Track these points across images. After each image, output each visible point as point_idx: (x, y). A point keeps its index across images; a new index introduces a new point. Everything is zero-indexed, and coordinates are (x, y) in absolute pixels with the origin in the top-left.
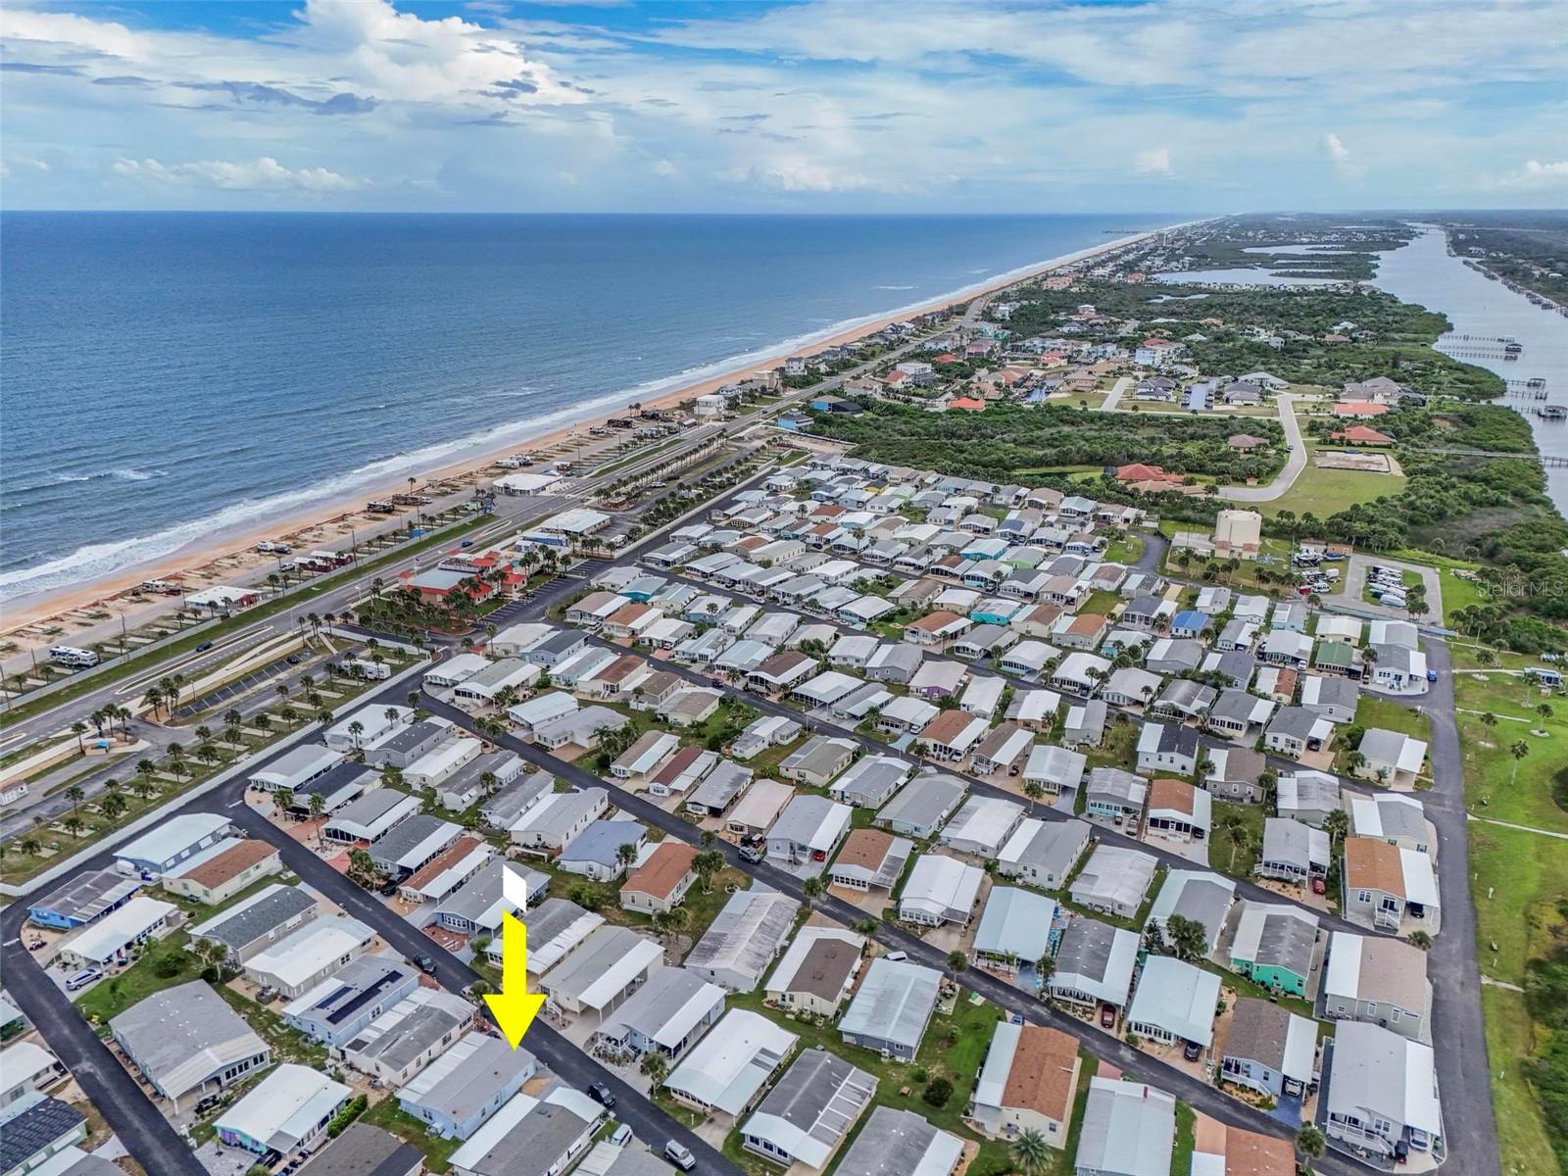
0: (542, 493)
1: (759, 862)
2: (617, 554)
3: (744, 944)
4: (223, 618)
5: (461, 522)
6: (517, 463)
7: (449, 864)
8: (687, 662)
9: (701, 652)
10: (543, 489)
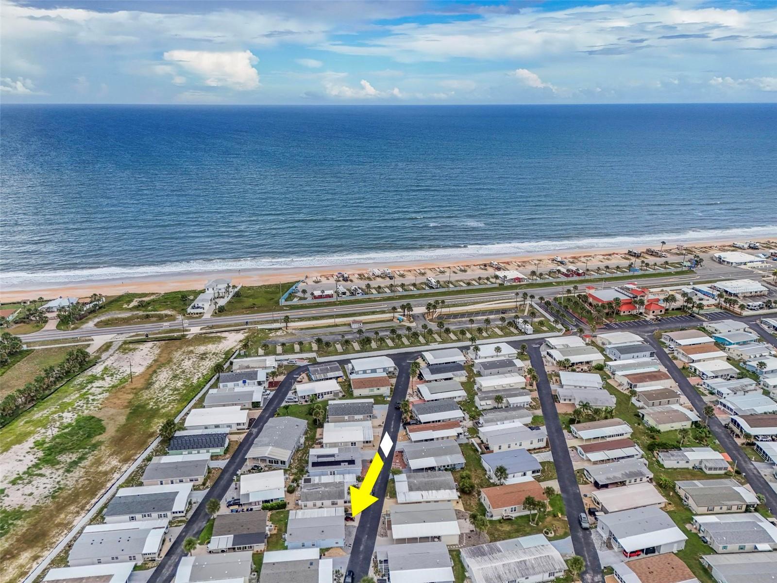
0: (743, 267)
1: (586, 529)
2: (746, 313)
3: (498, 564)
4: (500, 284)
5: (668, 271)
6: (746, 246)
7: (434, 429)
8: (706, 392)
9: (722, 390)
10: (745, 264)
